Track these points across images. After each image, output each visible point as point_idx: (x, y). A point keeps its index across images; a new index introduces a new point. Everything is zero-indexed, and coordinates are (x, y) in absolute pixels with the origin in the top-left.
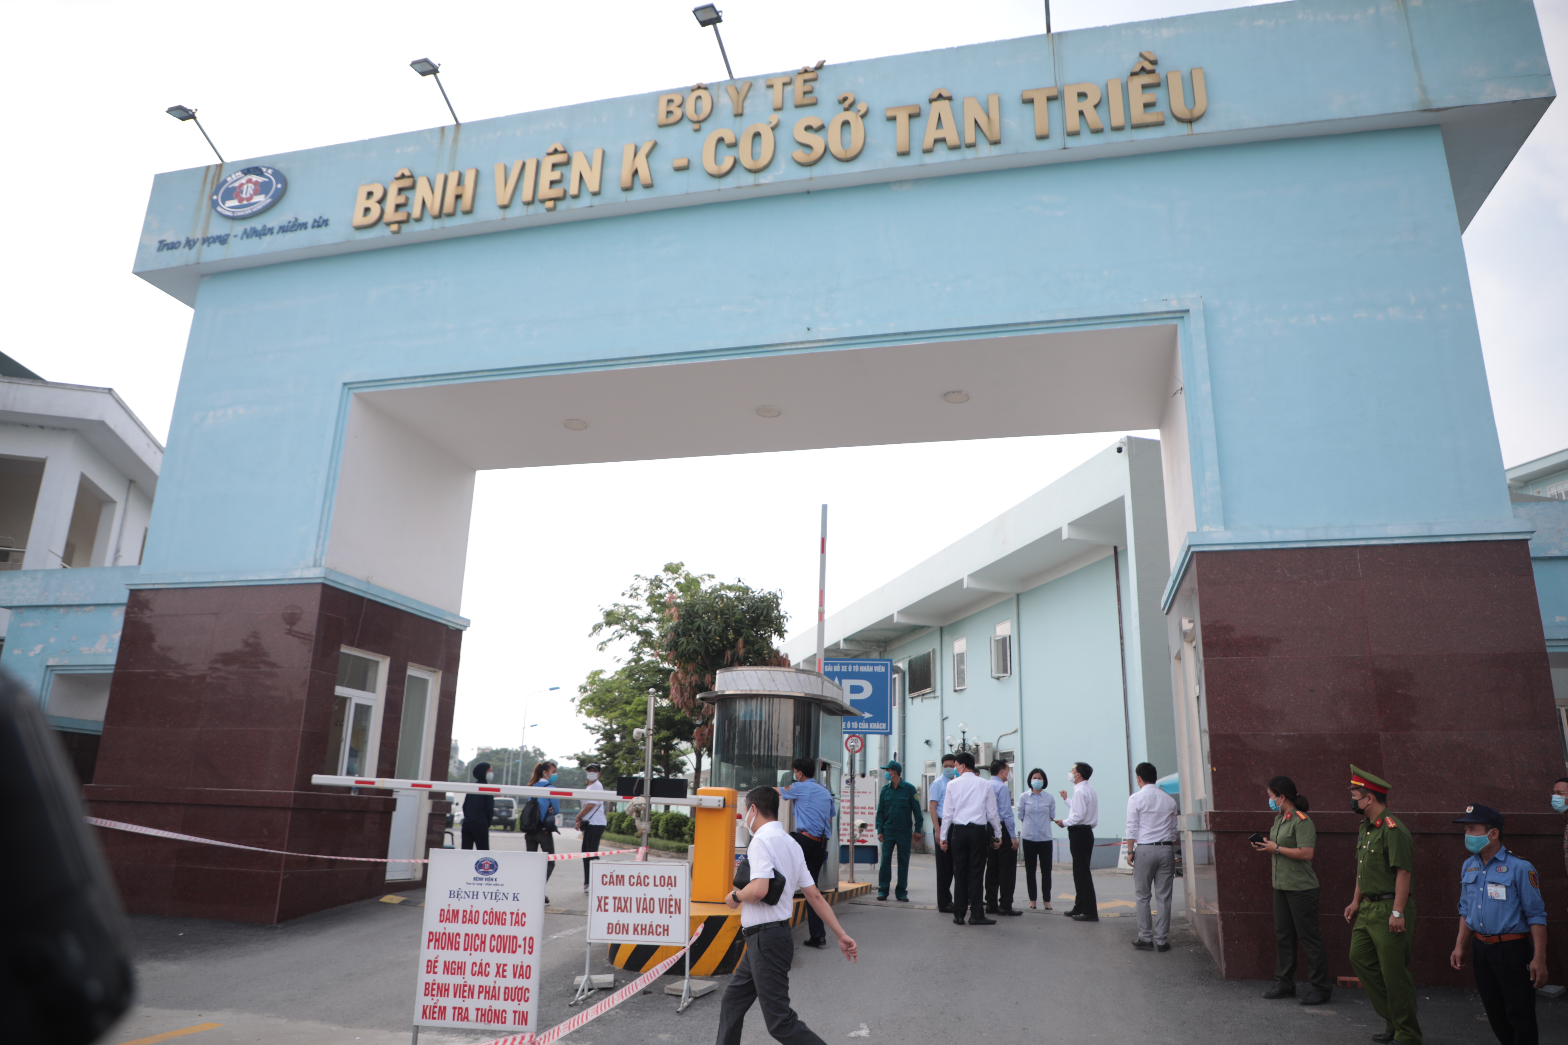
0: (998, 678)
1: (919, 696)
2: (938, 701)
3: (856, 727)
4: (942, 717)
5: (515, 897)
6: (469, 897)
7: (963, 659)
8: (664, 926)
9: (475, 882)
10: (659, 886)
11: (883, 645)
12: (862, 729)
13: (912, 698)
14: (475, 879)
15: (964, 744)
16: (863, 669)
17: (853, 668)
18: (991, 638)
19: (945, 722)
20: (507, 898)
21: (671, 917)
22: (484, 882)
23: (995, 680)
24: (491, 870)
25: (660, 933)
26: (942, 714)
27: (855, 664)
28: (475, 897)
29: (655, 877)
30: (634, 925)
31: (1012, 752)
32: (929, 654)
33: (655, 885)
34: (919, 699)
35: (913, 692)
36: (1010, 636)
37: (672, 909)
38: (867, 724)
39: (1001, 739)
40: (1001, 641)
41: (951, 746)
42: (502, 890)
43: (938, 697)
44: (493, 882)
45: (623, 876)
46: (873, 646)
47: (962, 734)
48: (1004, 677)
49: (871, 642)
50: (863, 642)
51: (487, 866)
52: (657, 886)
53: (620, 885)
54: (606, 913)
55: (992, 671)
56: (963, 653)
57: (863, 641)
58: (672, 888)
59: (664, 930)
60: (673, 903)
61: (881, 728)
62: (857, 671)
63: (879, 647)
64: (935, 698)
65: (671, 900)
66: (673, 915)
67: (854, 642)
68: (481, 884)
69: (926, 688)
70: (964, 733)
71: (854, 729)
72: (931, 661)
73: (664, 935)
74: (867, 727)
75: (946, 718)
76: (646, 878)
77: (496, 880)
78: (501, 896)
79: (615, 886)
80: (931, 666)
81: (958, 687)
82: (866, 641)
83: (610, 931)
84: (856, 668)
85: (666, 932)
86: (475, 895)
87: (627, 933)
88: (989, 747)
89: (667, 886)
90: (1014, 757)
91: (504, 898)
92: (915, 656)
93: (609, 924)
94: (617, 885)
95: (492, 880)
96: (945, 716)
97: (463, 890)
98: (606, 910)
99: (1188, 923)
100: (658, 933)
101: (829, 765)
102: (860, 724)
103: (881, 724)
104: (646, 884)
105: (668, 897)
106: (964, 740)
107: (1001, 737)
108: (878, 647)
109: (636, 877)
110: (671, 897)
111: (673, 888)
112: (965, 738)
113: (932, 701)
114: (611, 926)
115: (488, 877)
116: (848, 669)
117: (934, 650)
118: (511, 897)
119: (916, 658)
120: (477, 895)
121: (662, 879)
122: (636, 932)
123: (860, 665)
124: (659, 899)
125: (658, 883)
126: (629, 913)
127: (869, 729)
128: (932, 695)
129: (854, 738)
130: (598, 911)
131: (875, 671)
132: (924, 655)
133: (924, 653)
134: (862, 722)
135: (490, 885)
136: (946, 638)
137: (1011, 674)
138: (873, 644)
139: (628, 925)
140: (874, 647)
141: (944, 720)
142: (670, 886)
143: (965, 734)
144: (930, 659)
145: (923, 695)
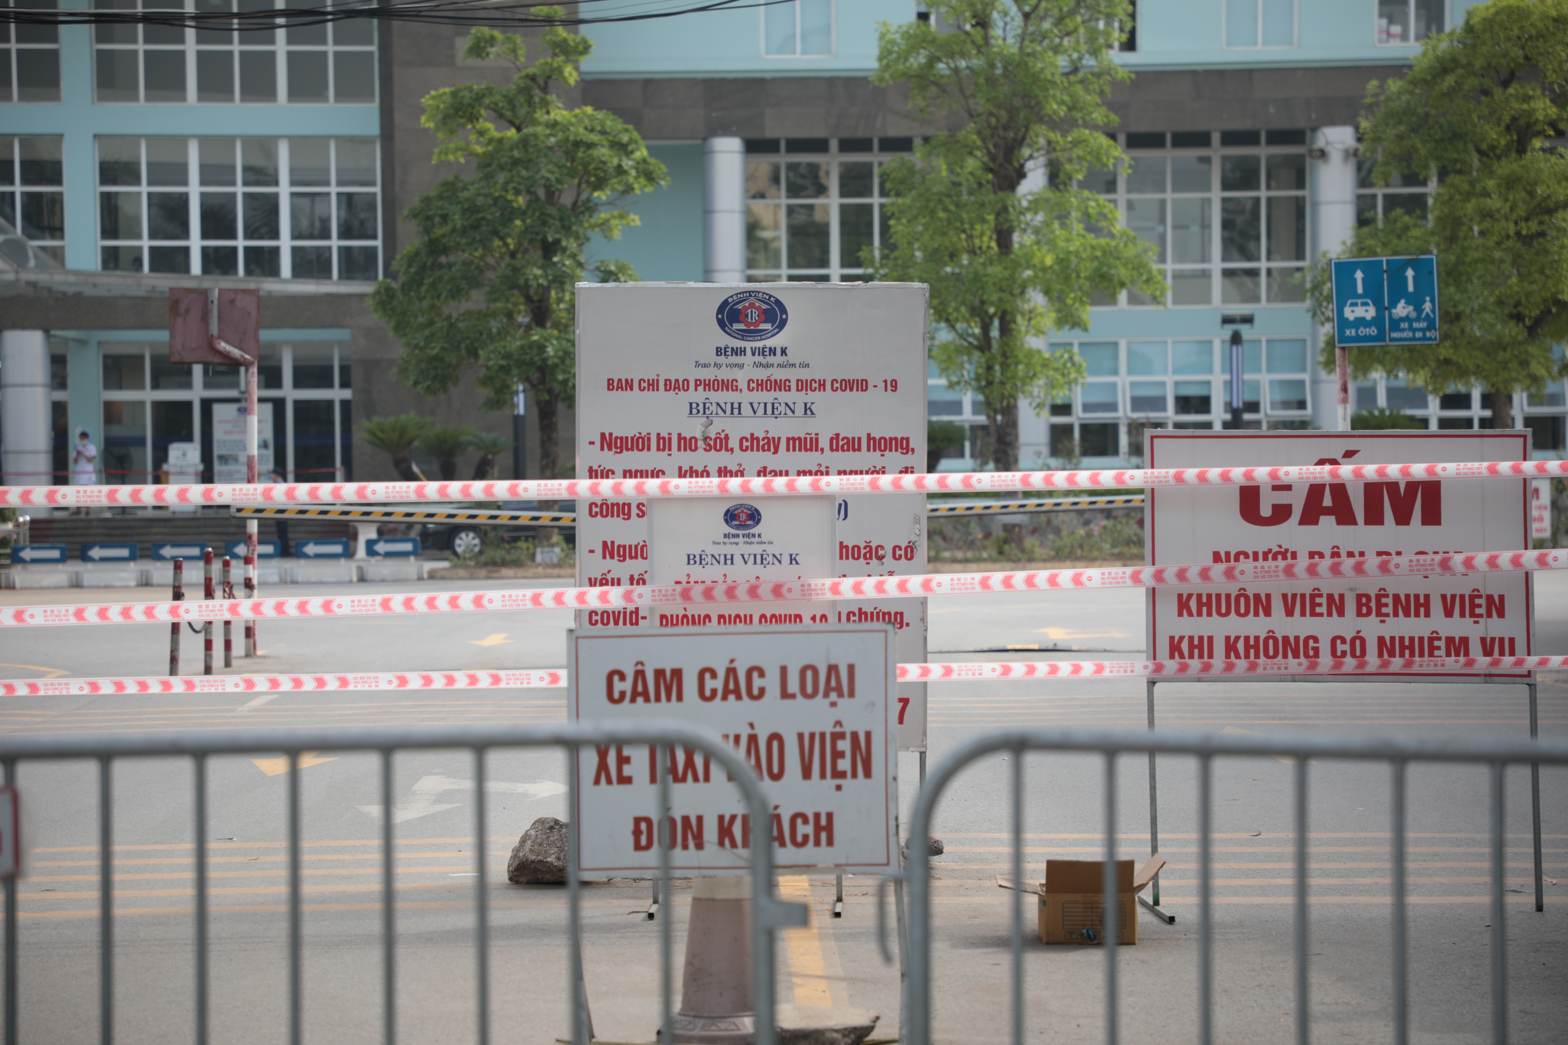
5: (793, 560)
6: (719, 562)
8: (817, 816)
9: (727, 540)
10: (799, 696)
14: (725, 536)
20: (780, 562)
21: (839, 788)
22: (741, 540)
24: (751, 522)
25: (806, 837)
28: (729, 562)
29: (784, 670)
30: (721, 818)
33: (785, 694)
37: (844, 764)
42: (770, 550)
44: (757, 539)
45: (677, 673)
51: (743, 517)
52: (793, 696)
53: (669, 699)
54: (623, 787)
58: (840, 701)
59: (818, 829)
60: (844, 745)
65: (838, 736)
66: (847, 783)
68: (737, 544)
73: (817, 843)
76: (755, 675)
77: (759, 536)
78: (770, 559)
79: (653, 705)
83: (644, 841)
85: (824, 835)
86: (729, 559)
87: (699, 846)
89: (826, 695)
91: (776, 561)
93: (638, 821)
94: (658, 699)
95: (754, 536)
97: (709, 552)
98: (625, 780)
100: (799, 839)
104: (755, 692)
105: (829, 729)
109: (721, 674)
110: (838, 729)
111: (843, 702)
114: (643, 826)
115: (747, 532)
118: (786, 559)
120: (732, 559)
121: (809, 674)
122: (727, 841)
124: (801, 736)
125: (793, 686)
126: (702, 784)
130: (597, 782)
135: (751, 543)
139: (700, 819)
142: (833, 696)
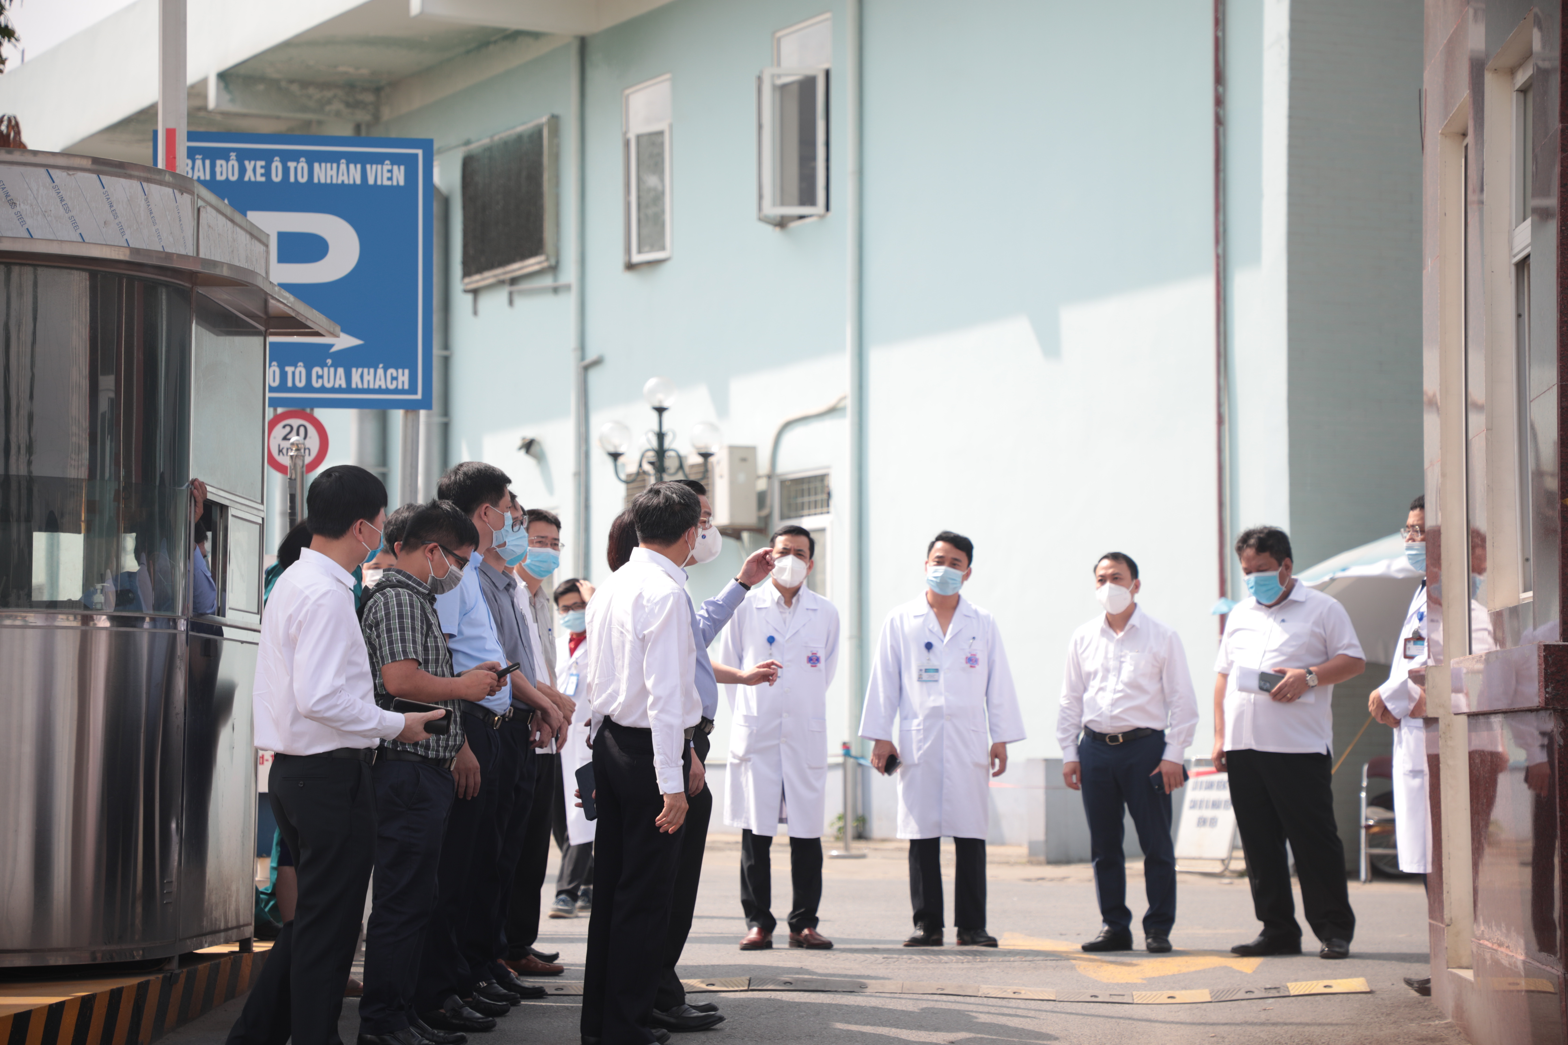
0: (782, 223)
1: (502, 283)
2: (570, 301)
3: (301, 384)
4: (583, 358)
7: (661, 155)
11: (369, 98)
12: (323, 389)
13: (475, 292)
15: (661, 452)
16: (324, 173)
17: (286, 171)
18: (760, 79)
19: (594, 375)
23: (769, 228)
26: (582, 347)
27: (295, 156)
31: (822, 479)
32: (536, 136)
34: (501, 295)
35: (480, 270)
36: (827, 73)
38: (341, 371)
39: (789, 438)
40: (795, 89)
41: (615, 456)
43: (568, 288)
46: (329, 102)
47: (655, 415)
48: (802, 217)
49: (325, 85)
50: (295, 88)
55: (760, 197)
56: (661, 133)
57: (292, 81)
61: (392, 387)
62: (303, 180)
63: (354, 105)
64: (556, 290)
67: (261, 87)
69: (524, 257)
70: (660, 410)
71: (294, 389)
72: (546, 160)
74: (342, 382)
75: (597, 362)
80: (546, 176)
81: (640, 251)
82: (305, 84)
84: (299, 171)
88: (744, 460)
90: (829, 494)
92: (486, 141)
96: (591, 356)
99: (1441, 1016)
101: (224, 508)
102: (316, 370)
103: (391, 371)
106: (661, 436)
107: (787, 425)
108: (348, 105)
112: (665, 429)
113: (548, 302)
116: (267, 173)
117: (555, 121)
119: (489, 149)
123: (312, 158)
127: (349, 389)
128: (547, 281)
129: (295, 422)
131: (371, 181)
132: (519, 138)
133: (520, 129)
134: (323, 365)
136: (598, 77)
137: (827, 208)
138: (329, 94)
140: (337, 106)
141: (586, 368)
143: (666, 415)
144: (540, 154)
145: (514, 281)
